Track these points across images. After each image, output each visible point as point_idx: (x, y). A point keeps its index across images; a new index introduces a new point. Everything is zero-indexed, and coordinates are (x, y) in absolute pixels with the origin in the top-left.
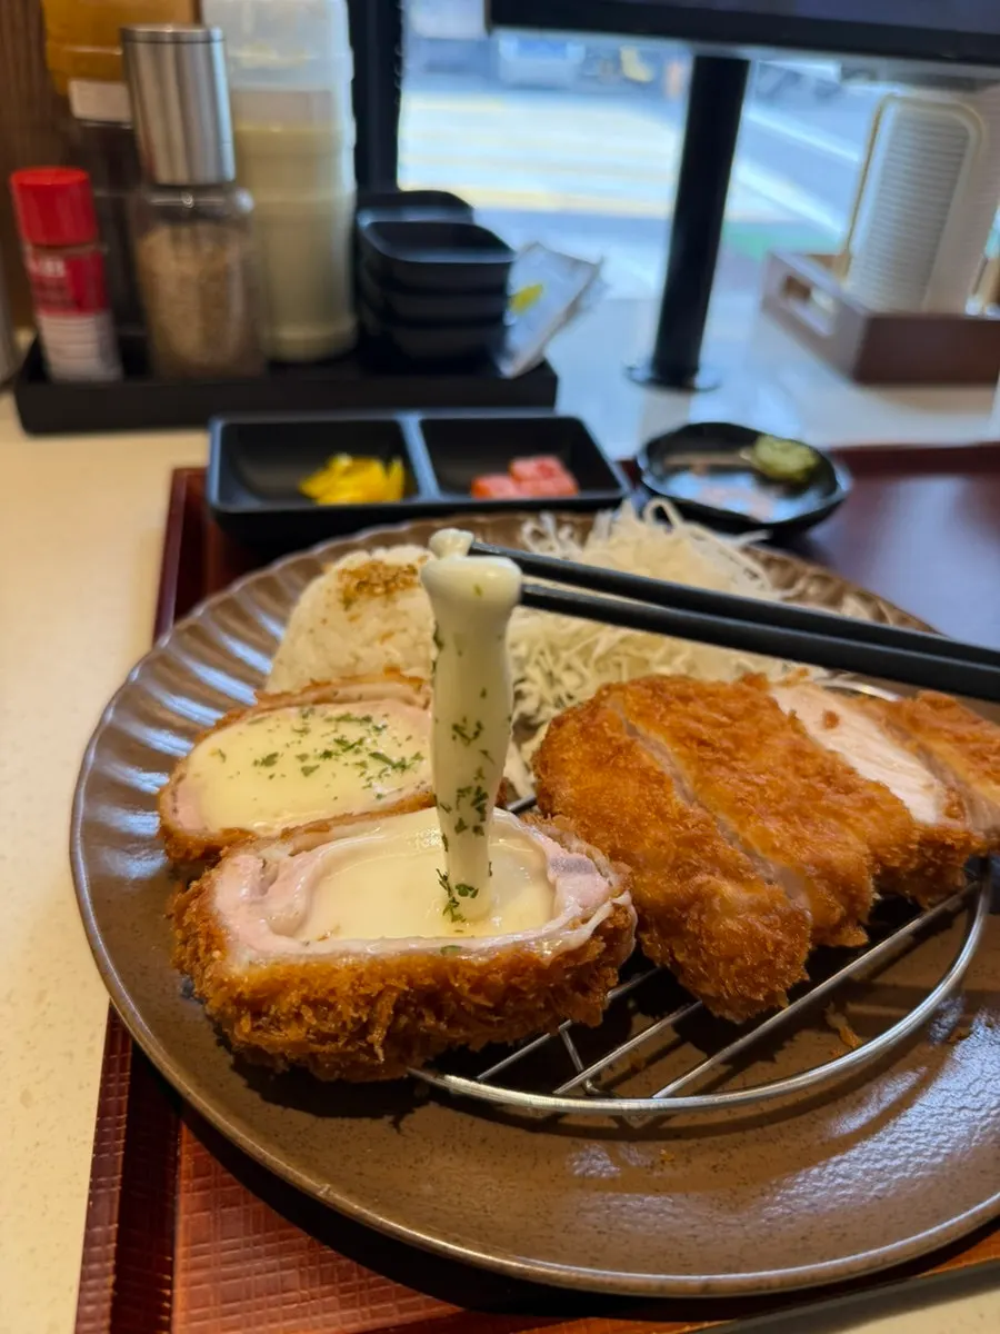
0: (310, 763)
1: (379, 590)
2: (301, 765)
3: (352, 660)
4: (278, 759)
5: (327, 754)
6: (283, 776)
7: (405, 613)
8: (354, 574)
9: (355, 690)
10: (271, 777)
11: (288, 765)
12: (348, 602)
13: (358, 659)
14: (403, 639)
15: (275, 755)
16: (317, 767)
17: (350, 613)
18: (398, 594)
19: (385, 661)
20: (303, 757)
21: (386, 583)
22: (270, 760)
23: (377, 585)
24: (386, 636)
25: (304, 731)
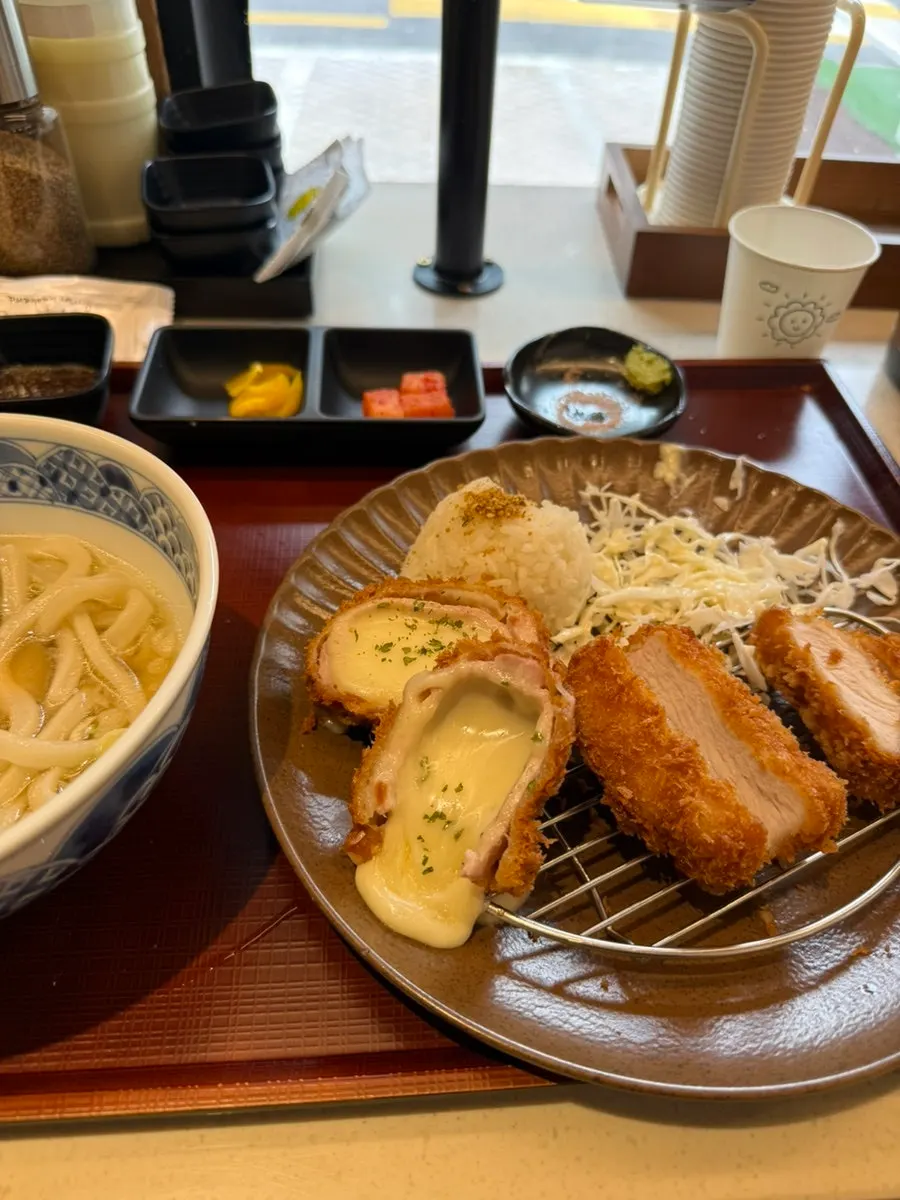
0: (411, 655)
1: (490, 515)
2: (404, 655)
3: (462, 564)
4: (392, 649)
5: (424, 651)
6: (390, 661)
7: (507, 536)
8: (476, 497)
9: (457, 593)
10: (384, 660)
11: (396, 654)
12: (467, 520)
13: (466, 564)
14: (501, 556)
15: (391, 644)
16: (415, 659)
17: (466, 529)
18: (504, 520)
19: (483, 569)
20: (407, 650)
21: (497, 510)
22: (386, 648)
23: (490, 511)
24: (487, 552)
25: (413, 628)
